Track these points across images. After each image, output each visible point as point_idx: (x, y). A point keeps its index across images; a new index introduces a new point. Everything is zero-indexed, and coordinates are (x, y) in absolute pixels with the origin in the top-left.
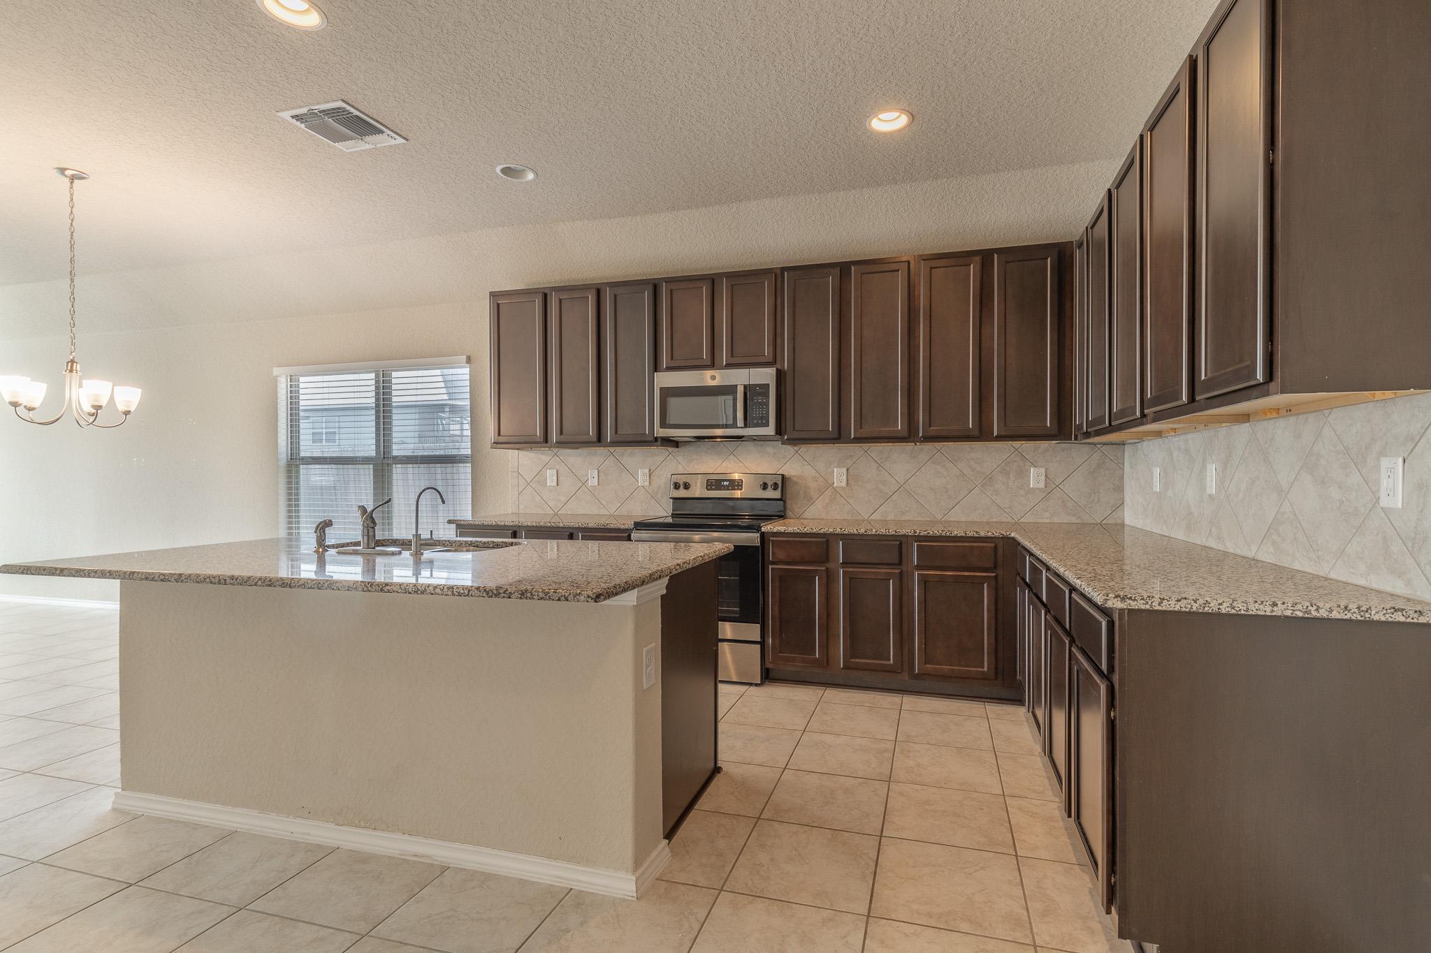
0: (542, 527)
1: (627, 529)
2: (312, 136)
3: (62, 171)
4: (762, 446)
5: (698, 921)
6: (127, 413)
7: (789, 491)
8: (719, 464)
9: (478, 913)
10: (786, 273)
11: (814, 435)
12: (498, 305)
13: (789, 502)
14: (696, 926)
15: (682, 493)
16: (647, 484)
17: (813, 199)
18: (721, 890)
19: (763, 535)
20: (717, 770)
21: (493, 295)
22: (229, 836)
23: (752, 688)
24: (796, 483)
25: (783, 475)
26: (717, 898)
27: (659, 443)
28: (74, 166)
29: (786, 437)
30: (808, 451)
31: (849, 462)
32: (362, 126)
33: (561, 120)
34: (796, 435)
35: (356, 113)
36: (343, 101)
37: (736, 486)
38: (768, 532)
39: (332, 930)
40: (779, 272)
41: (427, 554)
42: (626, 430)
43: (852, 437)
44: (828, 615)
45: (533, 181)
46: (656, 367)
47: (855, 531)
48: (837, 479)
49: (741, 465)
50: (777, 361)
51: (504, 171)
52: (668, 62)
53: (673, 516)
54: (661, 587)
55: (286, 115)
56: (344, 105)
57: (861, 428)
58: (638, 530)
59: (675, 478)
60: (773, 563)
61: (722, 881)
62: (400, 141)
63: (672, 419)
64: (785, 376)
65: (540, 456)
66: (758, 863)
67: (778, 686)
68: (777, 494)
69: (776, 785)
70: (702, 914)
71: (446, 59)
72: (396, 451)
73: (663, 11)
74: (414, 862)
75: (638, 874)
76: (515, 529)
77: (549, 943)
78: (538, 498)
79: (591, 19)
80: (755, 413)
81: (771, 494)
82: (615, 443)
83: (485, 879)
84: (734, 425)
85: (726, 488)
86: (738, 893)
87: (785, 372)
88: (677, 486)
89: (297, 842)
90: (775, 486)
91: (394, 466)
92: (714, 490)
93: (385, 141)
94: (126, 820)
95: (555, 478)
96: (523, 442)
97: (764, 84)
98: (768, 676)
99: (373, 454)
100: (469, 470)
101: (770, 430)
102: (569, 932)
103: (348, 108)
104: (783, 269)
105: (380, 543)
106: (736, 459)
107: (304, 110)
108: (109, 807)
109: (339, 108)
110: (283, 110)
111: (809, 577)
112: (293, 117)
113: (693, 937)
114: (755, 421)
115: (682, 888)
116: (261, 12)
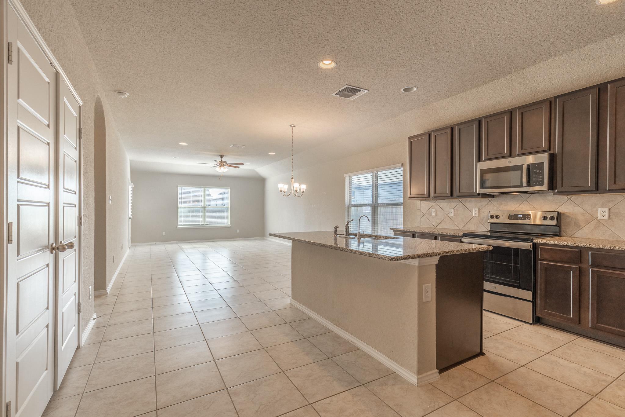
0: (423, 233)
1: (460, 236)
2: (342, 98)
3: (291, 125)
4: (545, 196)
5: (439, 405)
6: (303, 192)
7: (563, 221)
8: (517, 206)
9: (362, 366)
10: (557, 99)
11: (576, 189)
12: (411, 142)
13: (563, 228)
14: (437, 407)
15: (495, 220)
16: (477, 215)
17: (574, 53)
18: (456, 400)
19: (535, 245)
20: (481, 354)
21: (409, 138)
22: (310, 318)
23: (526, 325)
24: (569, 217)
25: (558, 212)
26: (452, 402)
27: (481, 196)
28: (293, 123)
29: (556, 191)
30: (577, 198)
31: (611, 205)
32: (354, 91)
33: (420, 65)
34: (563, 189)
35: (351, 87)
36: (347, 85)
37: (527, 217)
38: (538, 243)
39: (323, 353)
40: (553, 100)
41: (362, 240)
42: (464, 190)
43: (607, 189)
44: (580, 294)
45: (416, 90)
46: (479, 160)
47: (601, 246)
48: (600, 215)
49: (531, 206)
50: (551, 149)
51: (404, 90)
52: (458, 25)
53: (490, 231)
54: (435, 260)
55: (334, 94)
56: (348, 86)
57: (615, 183)
58: (465, 237)
59: (491, 213)
60: (541, 260)
61: (458, 397)
62: (366, 91)
63: (488, 184)
64: (556, 157)
65: (429, 203)
66: (481, 398)
67: (545, 328)
68: (554, 223)
69: (512, 371)
70: (442, 404)
71: (373, 60)
72: (380, 201)
73: (448, 7)
74: (351, 343)
75: (419, 377)
76: (414, 233)
77: (380, 385)
78: (428, 221)
79: (419, 24)
80: (534, 178)
81: (549, 222)
82: (459, 197)
83: (369, 357)
84: (521, 186)
85: (521, 218)
86: (463, 404)
87: (556, 155)
88: (492, 217)
89: (324, 326)
90: (552, 218)
91: (378, 207)
92: (513, 219)
93: (362, 93)
94: (292, 307)
95: (435, 212)
96: (421, 198)
97: (514, 12)
98: (537, 320)
99: (372, 203)
100: (402, 209)
101: (545, 187)
102: (387, 385)
103: (349, 86)
104: (555, 98)
105: (350, 234)
106: (528, 203)
107: (338, 91)
108: (289, 302)
109: (347, 87)
110: (332, 93)
111: (567, 271)
112: (335, 94)
113: (433, 410)
114: (535, 183)
115: (439, 391)
116: (320, 68)
